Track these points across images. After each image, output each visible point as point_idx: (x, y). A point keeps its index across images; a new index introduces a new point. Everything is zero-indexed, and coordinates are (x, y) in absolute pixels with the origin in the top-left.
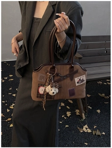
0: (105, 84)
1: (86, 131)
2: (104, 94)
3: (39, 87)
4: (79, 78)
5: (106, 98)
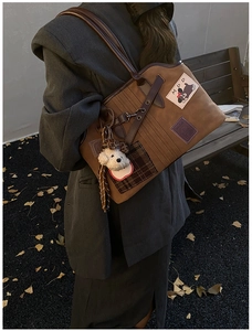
1: (182, 294)
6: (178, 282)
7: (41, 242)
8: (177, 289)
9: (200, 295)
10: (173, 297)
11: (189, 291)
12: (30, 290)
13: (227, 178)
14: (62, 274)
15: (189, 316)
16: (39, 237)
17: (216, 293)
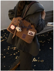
0: (42, 36)
1: (34, 61)
2: (41, 41)
3: (12, 24)
4: (31, 32)
5: (42, 42)
6: (34, 58)
7: (9, 48)
8: (34, 60)
9: (38, 62)
10: (33, 61)
11: (36, 60)
12: (5, 57)
13: (51, 38)
14: (11, 54)
15: (35, 66)
16: (9, 47)
17: (42, 62)
